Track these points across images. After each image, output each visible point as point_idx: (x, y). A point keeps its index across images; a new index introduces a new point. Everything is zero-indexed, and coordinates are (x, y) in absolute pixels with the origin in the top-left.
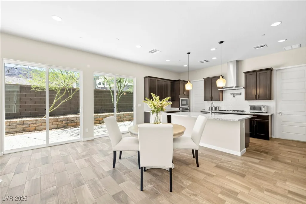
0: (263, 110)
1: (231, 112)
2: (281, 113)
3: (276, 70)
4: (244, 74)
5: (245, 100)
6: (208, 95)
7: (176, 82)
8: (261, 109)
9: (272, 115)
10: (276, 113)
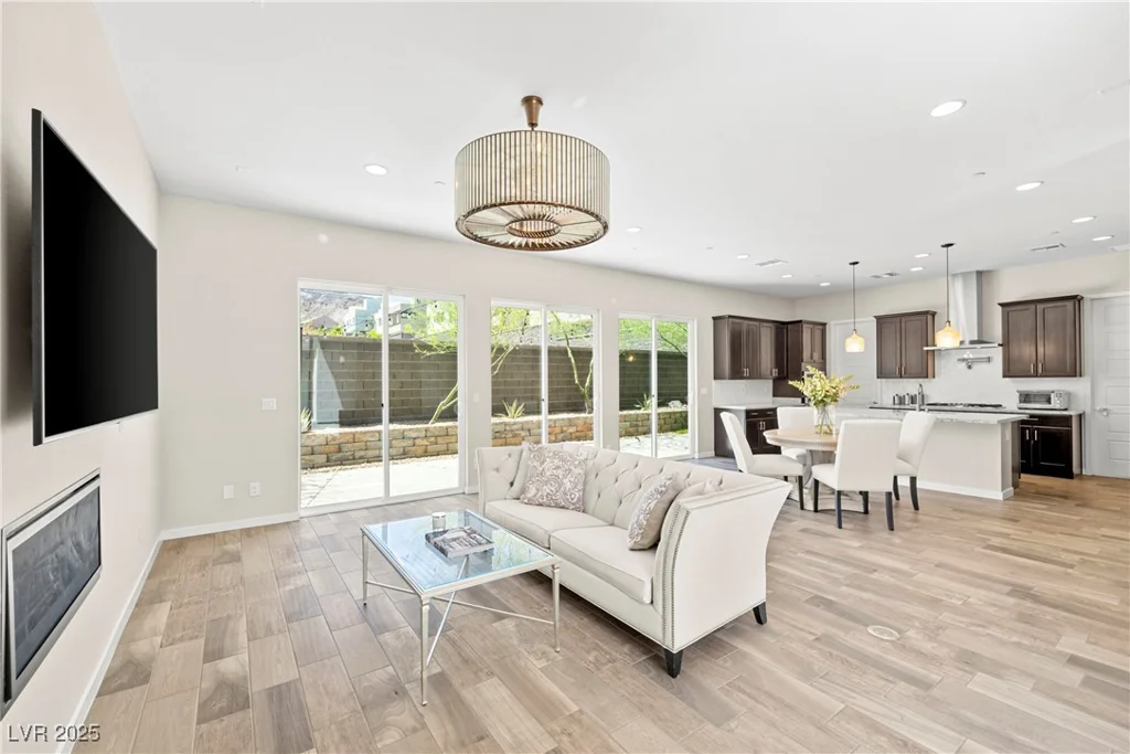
0: (1056, 403)
1: (959, 407)
2: (1105, 410)
3: (1092, 300)
4: (1000, 308)
5: (1004, 376)
6: (891, 364)
7: (789, 326)
8: (1049, 401)
9: (1080, 415)
10: (1093, 410)
